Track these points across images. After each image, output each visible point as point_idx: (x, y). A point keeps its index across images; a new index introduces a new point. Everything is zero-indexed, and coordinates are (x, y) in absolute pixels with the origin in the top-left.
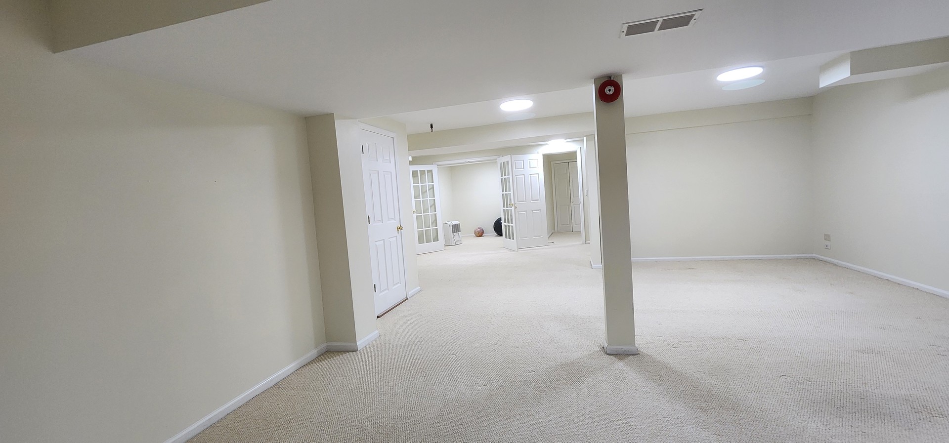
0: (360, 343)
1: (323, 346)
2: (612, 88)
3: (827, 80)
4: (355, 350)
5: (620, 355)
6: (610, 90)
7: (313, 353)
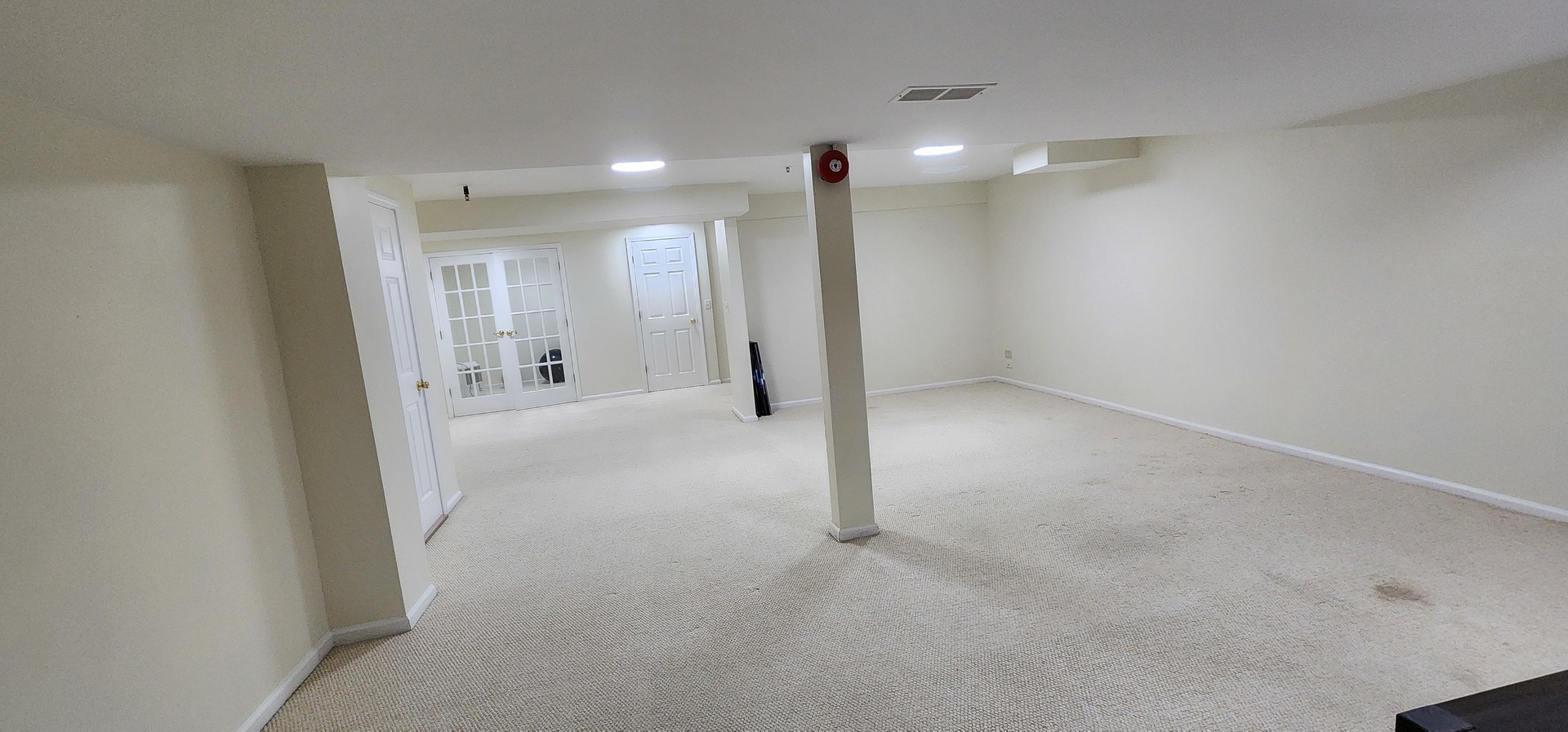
0: (412, 613)
1: (326, 639)
2: (839, 163)
3: (1022, 167)
4: (404, 630)
5: (859, 539)
6: (836, 166)
7: (310, 657)
